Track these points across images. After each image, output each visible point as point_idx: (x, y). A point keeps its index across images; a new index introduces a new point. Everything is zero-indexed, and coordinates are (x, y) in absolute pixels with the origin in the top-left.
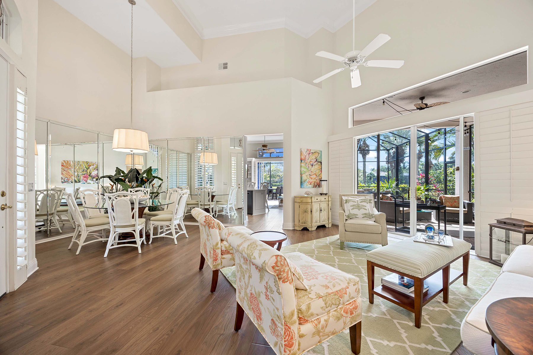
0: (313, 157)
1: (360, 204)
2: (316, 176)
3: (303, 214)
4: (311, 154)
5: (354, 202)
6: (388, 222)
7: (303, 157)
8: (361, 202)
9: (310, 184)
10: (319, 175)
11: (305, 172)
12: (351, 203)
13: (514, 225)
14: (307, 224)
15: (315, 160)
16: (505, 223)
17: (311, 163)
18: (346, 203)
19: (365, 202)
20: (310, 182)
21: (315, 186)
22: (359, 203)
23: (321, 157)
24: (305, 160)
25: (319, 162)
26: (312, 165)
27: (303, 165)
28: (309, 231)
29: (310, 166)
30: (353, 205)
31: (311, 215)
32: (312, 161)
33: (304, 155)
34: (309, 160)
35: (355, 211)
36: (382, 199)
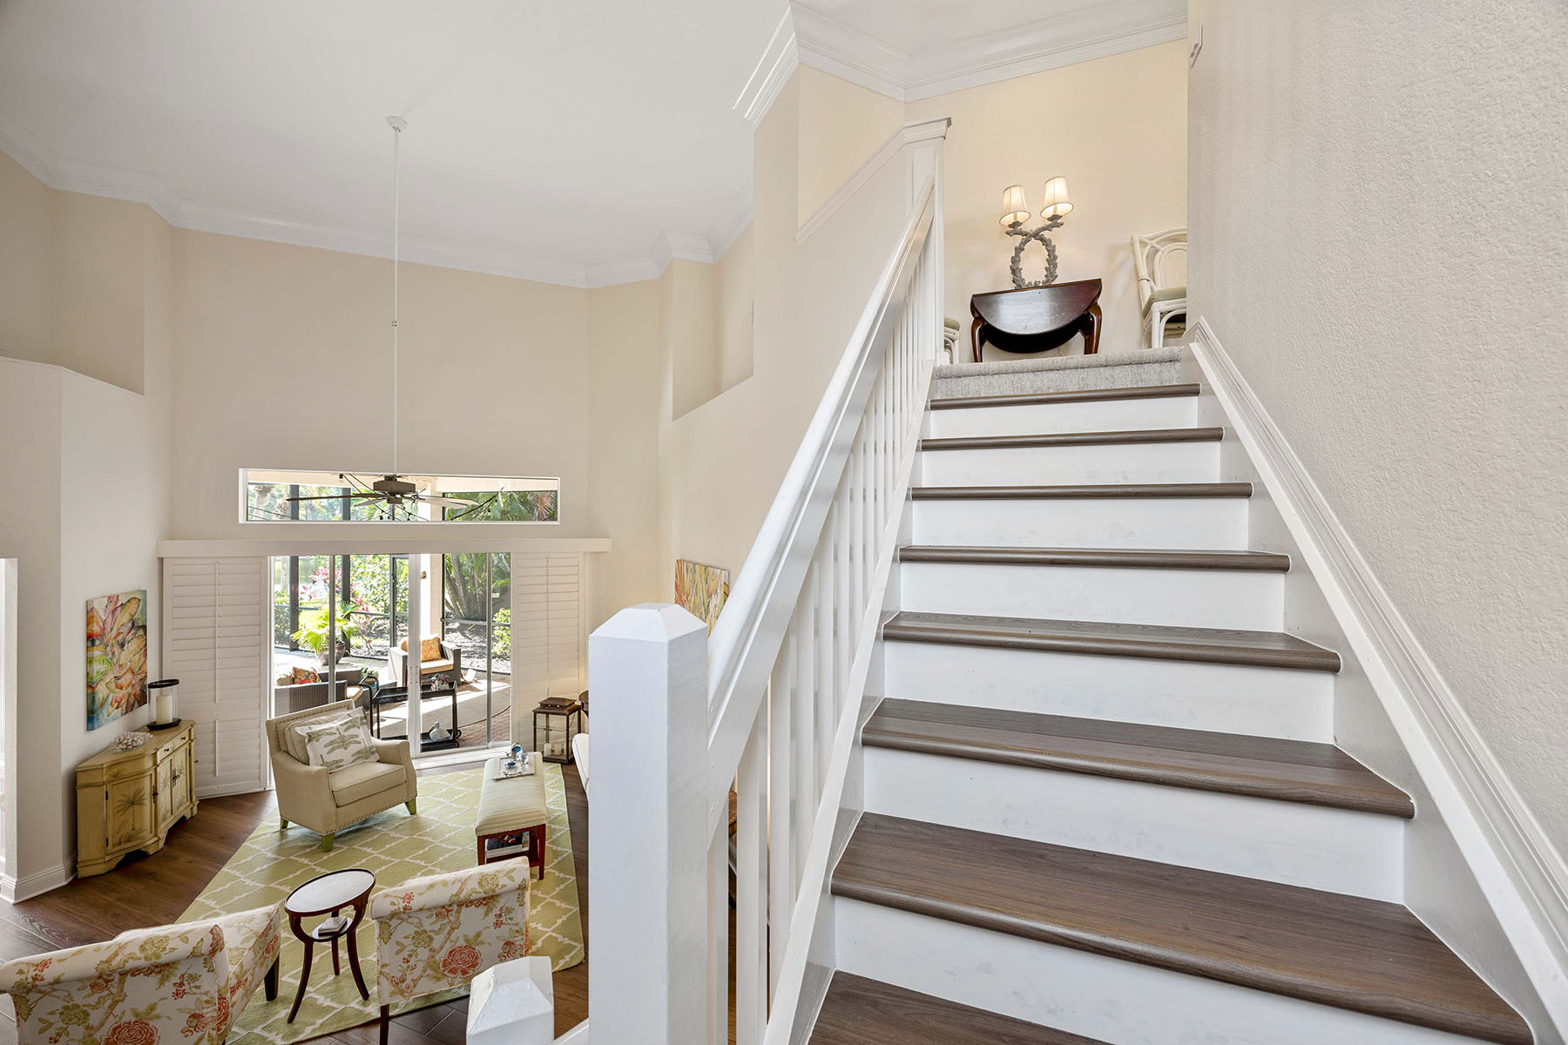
0: (123, 618)
1: (346, 734)
2: (133, 673)
4: (119, 609)
5: (331, 734)
7: (96, 629)
8: (347, 729)
9: (117, 708)
10: (140, 669)
11: (104, 674)
12: (325, 740)
14: (138, 838)
15: (130, 625)
17: (120, 638)
18: (310, 741)
19: (354, 726)
20: (118, 699)
21: (129, 709)
22: (342, 733)
23: (144, 613)
24: (102, 634)
25: (140, 627)
26: (122, 646)
27: (97, 653)
28: (149, 856)
29: (117, 649)
30: (332, 743)
31: (153, 805)
32: (121, 631)
33: (101, 619)
34: (114, 633)
35: (338, 754)
36: (293, 680)
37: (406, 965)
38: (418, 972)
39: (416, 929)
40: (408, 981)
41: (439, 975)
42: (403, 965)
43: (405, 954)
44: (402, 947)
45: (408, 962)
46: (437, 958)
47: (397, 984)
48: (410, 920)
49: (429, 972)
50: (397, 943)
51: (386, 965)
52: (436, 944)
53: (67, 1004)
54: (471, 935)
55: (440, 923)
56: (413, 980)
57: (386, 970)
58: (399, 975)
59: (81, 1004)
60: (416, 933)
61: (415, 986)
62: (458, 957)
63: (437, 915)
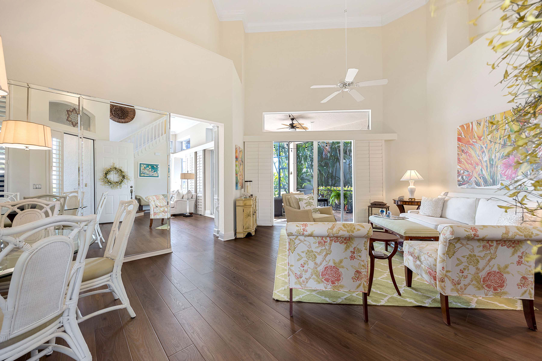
1: (310, 201)
2: (242, 176)
3: (246, 218)
4: (240, 152)
6: (276, 216)
7: (237, 155)
9: (240, 185)
13: (380, 205)
14: (250, 229)
16: (375, 204)
23: (243, 157)
25: (242, 161)
26: (240, 165)
27: (237, 163)
31: (253, 218)
34: (239, 159)
37: (461, 274)
38: (467, 281)
39: (470, 253)
40: (462, 285)
41: (479, 286)
42: (459, 273)
43: (461, 267)
44: (460, 263)
45: (463, 272)
46: (480, 275)
47: (455, 284)
48: (467, 246)
49: (474, 282)
50: (458, 259)
51: (449, 271)
52: (480, 266)
53: (309, 249)
54: (502, 266)
55: (485, 252)
56: (464, 285)
57: (449, 274)
58: (457, 279)
59: (314, 251)
60: (470, 255)
61: (465, 289)
62: (492, 278)
63: (483, 247)
